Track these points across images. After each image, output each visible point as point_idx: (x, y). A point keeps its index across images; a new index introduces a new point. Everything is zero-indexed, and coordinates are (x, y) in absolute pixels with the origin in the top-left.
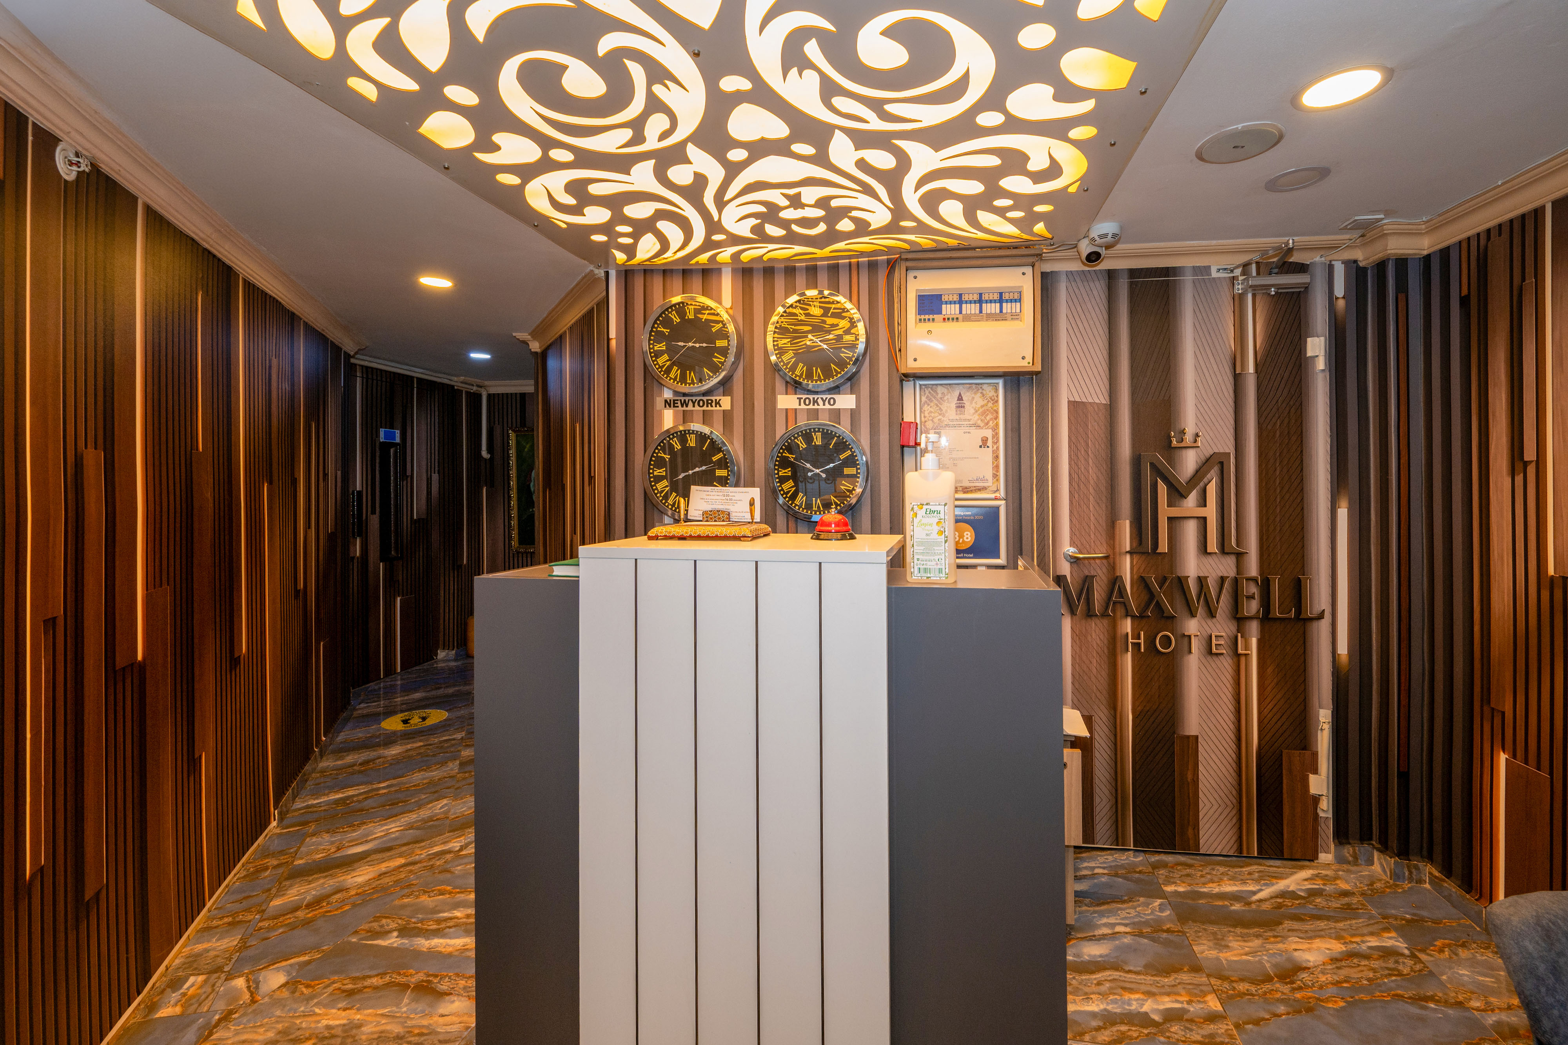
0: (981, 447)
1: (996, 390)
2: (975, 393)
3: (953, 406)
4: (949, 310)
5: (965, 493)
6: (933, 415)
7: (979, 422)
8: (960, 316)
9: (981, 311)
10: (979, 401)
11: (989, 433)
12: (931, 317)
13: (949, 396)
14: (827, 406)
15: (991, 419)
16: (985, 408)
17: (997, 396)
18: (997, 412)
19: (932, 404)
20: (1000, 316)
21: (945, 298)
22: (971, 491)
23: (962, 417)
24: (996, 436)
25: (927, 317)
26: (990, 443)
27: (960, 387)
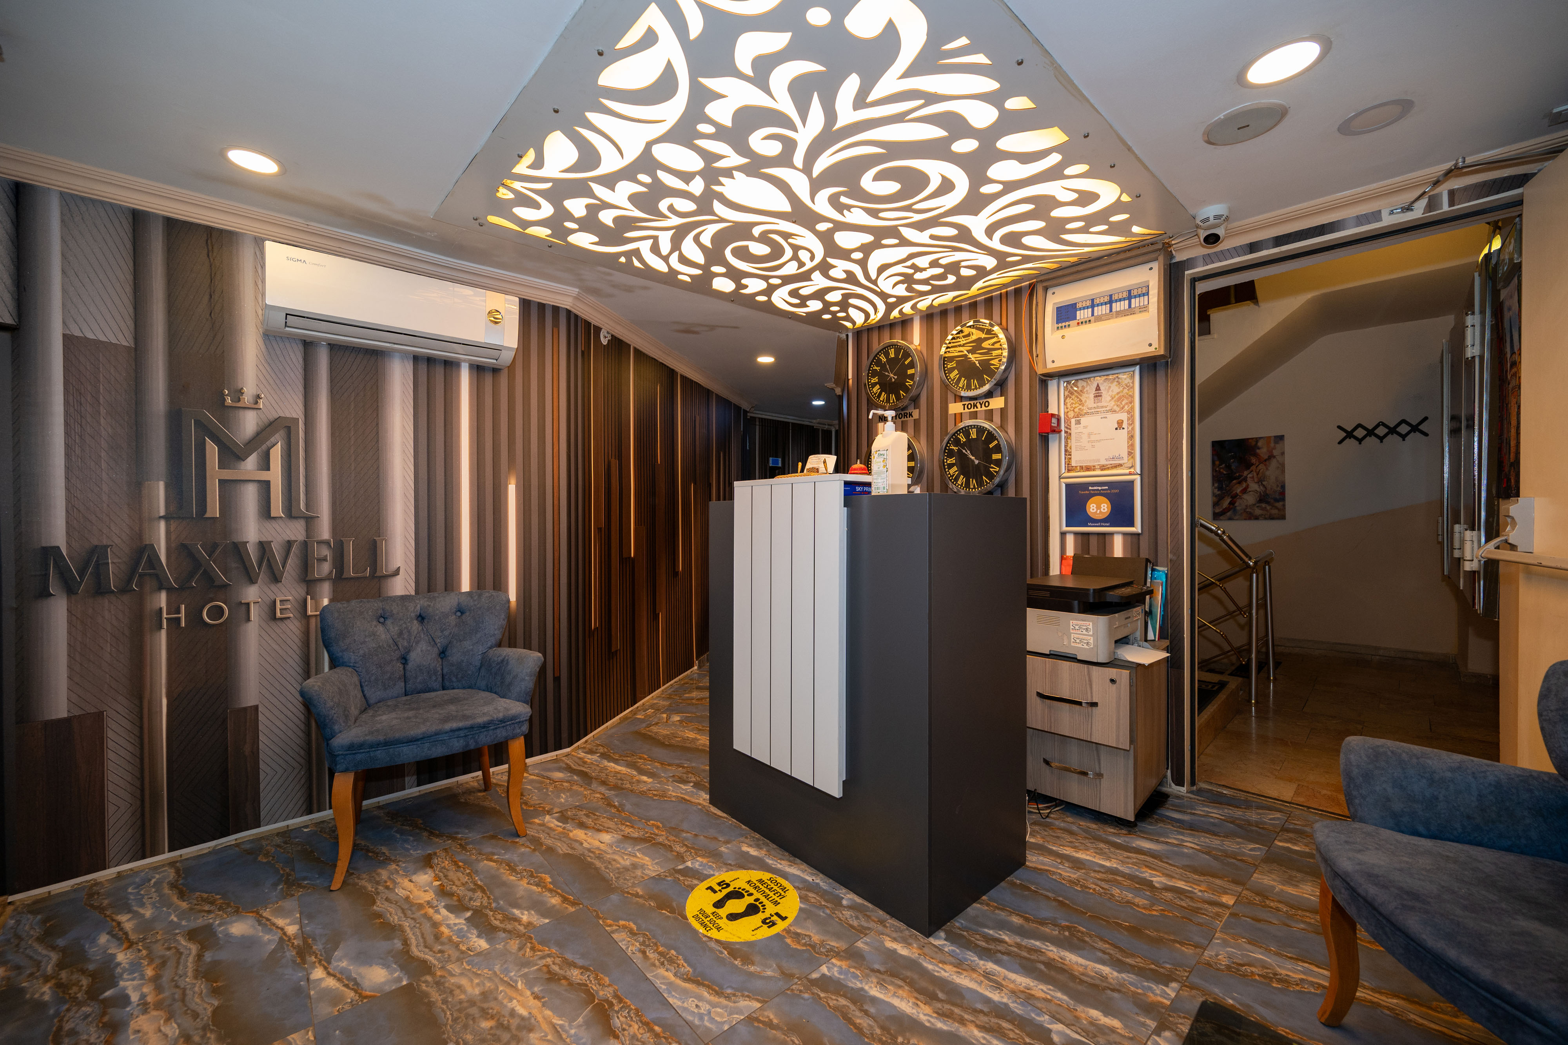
0: (1116, 429)
1: (1133, 377)
2: (1112, 383)
3: (1092, 396)
4: (1081, 315)
5: (1102, 470)
6: (1074, 406)
7: (1116, 408)
8: (1092, 319)
9: (1111, 310)
10: (1115, 389)
11: (1124, 416)
12: (1067, 323)
13: (1088, 388)
14: (984, 408)
15: (1126, 404)
16: (1121, 394)
17: (1133, 383)
18: (1132, 397)
19: (1073, 397)
20: (1130, 311)
21: (1079, 305)
22: (1108, 469)
23: (1099, 404)
24: (1131, 419)
25: (1064, 324)
26: (1125, 425)
27: (1099, 379)
